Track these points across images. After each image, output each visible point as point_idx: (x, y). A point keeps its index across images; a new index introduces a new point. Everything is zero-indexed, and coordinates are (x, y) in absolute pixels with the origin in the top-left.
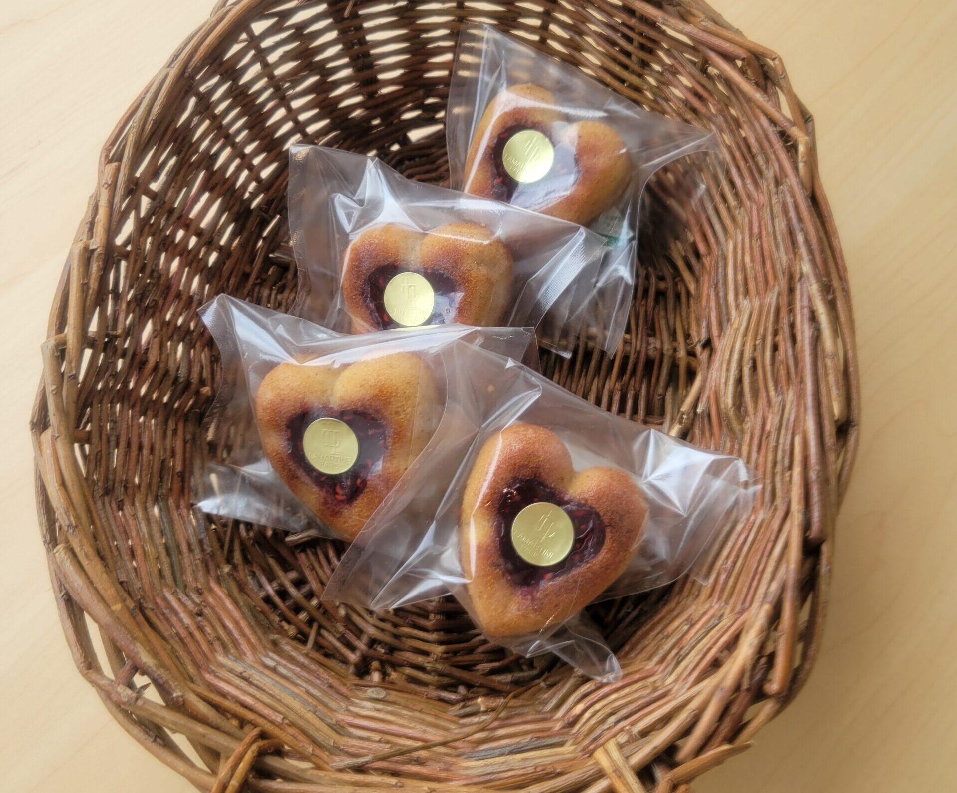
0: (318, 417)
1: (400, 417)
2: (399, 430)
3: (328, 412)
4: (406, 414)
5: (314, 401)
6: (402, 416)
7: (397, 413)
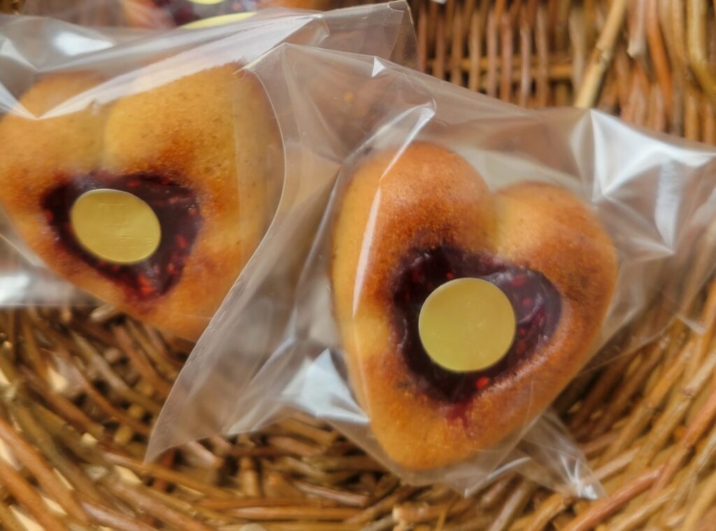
0: (86, 189)
1: (214, 176)
2: (217, 195)
3: (100, 179)
4: (225, 169)
5: (75, 165)
6: (218, 173)
7: (208, 170)
